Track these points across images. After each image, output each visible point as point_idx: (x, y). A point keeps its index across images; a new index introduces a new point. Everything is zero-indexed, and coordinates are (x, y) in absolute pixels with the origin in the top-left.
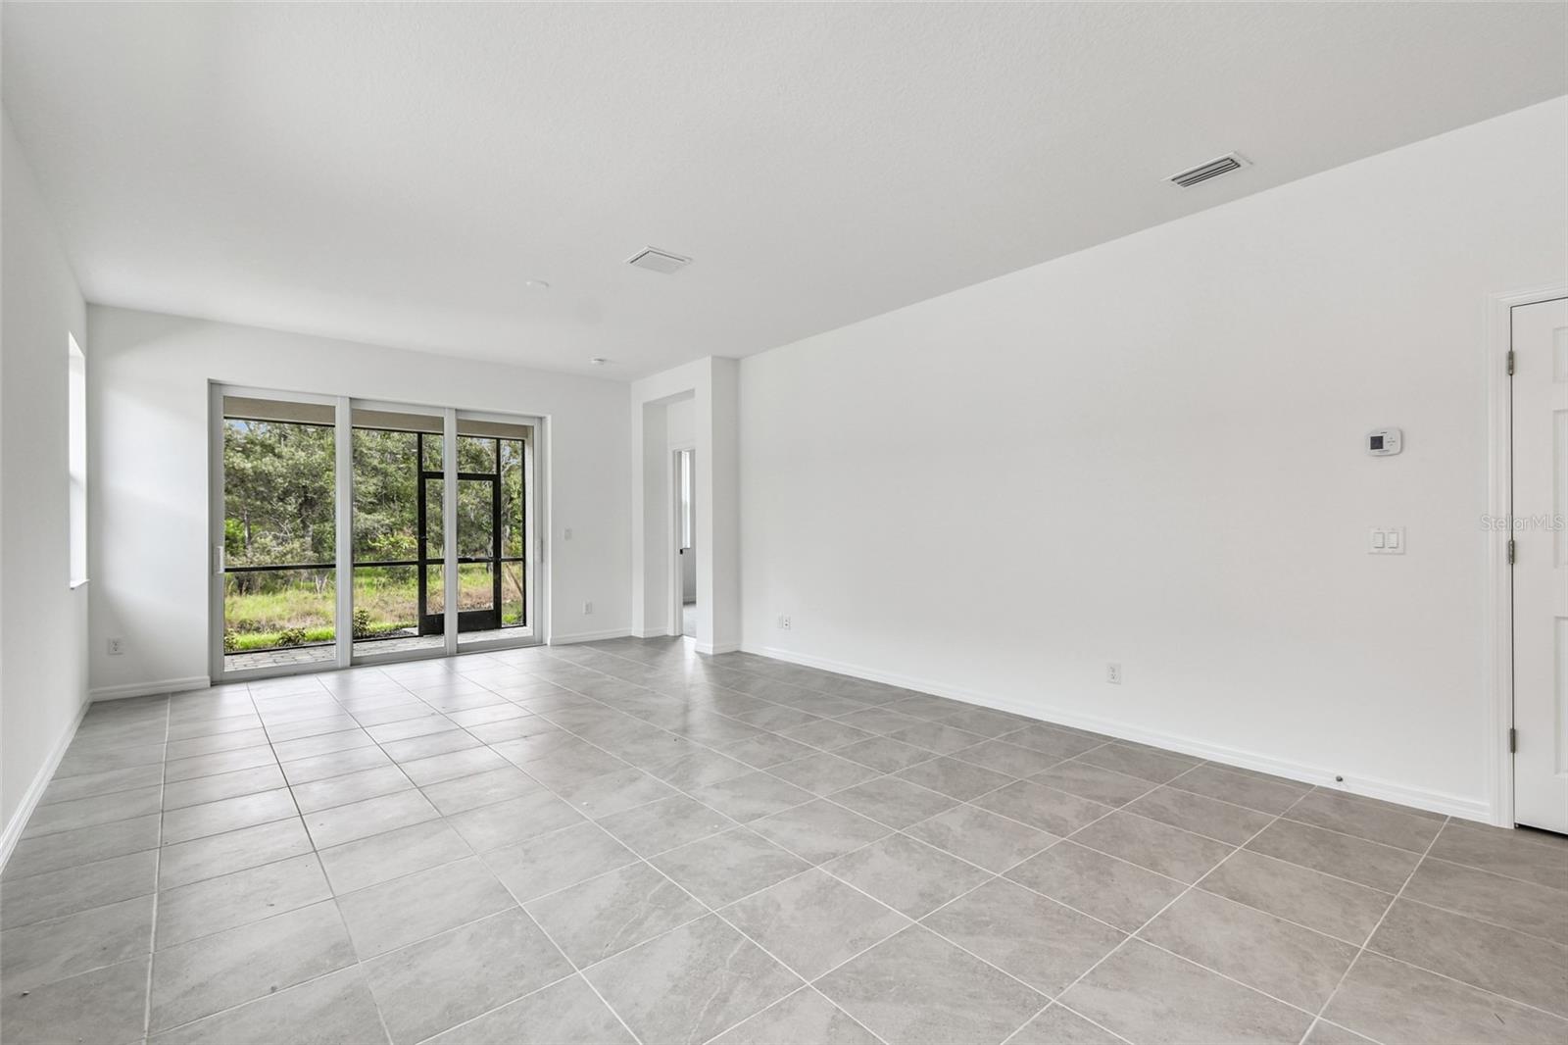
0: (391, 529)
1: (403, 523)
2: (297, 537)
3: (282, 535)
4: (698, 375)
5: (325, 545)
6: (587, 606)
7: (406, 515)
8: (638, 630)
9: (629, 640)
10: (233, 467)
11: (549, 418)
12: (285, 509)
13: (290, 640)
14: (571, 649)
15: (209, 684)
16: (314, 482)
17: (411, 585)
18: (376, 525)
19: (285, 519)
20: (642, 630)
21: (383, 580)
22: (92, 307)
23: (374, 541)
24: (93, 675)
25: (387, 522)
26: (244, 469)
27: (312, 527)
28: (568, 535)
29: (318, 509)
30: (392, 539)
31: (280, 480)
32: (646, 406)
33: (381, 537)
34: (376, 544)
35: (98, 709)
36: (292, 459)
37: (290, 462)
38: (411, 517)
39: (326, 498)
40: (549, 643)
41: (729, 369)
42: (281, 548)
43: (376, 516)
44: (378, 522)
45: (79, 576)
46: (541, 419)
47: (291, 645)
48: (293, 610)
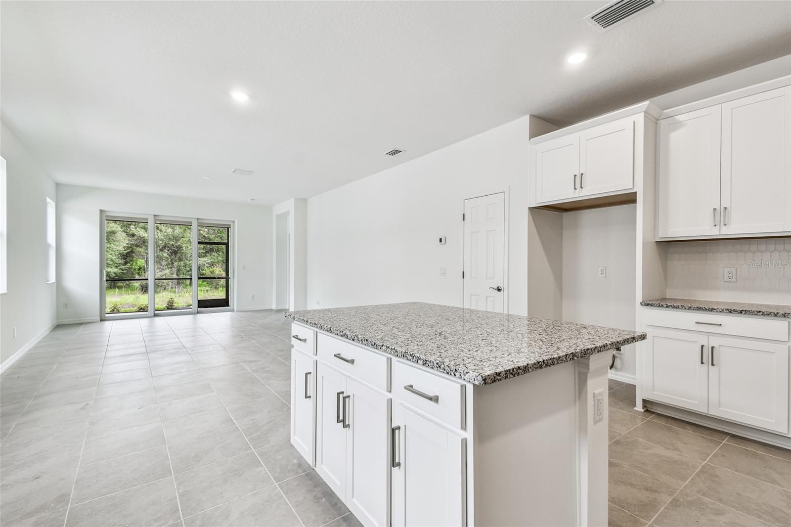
0: (212, 265)
1: (218, 262)
2: (168, 268)
3: (161, 267)
4: (288, 206)
5: (181, 272)
6: (252, 296)
7: (220, 258)
8: (274, 307)
9: (271, 310)
10: (140, 236)
11: (236, 221)
12: (163, 255)
13: (141, 309)
14: (245, 313)
15: (99, 320)
16: (176, 243)
17: (219, 291)
18: (204, 263)
19: (163, 260)
20: (275, 306)
21: (207, 288)
22: (58, 185)
23: (203, 270)
24: (58, 315)
25: (209, 261)
26: (144, 237)
27: (176, 264)
28: (244, 267)
29: (178, 255)
30: (211, 270)
31: (161, 242)
32: (277, 216)
33: (206, 268)
34: (204, 272)
35: (58, 327)
36: (166, 232)
37: (165, 234)
38: (222, 259)
39: (182, 250)
40: (235, 310)
41: (302, 203)
42: (160, 273)
43: (205, 259)
44: (205, 261)
45: (52, 278)
46: (234, 222)
47: (142, 310)
48: (163, 301)
